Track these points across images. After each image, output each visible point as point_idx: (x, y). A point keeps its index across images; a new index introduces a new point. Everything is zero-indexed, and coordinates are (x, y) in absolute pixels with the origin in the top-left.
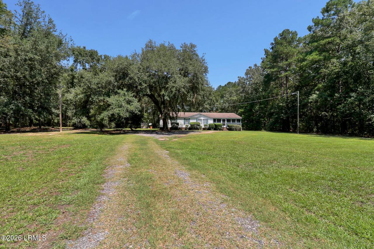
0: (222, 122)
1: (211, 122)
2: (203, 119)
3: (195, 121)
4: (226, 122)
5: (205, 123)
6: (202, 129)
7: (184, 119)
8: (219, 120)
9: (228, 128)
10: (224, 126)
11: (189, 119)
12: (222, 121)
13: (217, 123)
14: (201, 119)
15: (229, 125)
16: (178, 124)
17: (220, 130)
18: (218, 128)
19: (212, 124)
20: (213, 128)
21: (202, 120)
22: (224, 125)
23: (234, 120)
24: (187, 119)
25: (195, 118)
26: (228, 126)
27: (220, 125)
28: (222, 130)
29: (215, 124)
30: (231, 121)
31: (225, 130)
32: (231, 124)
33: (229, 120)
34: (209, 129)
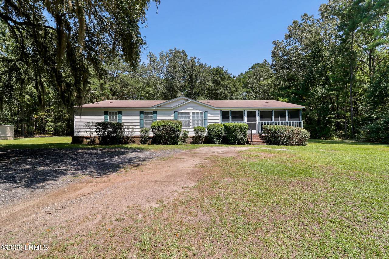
0: (245, 118)
1: (215, 119)
2: (193, 113)
3: (171, 118)
4: (258, 118)
5: (200, 123)
6: (190, 140)
7: (141, 113)
8: (238, 115)
9: (263, 135)
10: (254, 131)
11: (155, 113)
12: (248, 117)
13: (231, 123)
14: (188, 113)
15: (268, 126)
16: (119, 126)
17: (241, 142)
18: (236, 137)
19: (218, 126)
20: (218, 137)
21: (191, 114)
22: (253, 127)
23: (280, 114)
24: (148, 113)
25: (171, 109)
26: (266, 131)
27: (240, 127)
28: (248, 142)
29: (225, 126)
30: (273, 117)
31: (257, 143)
32: (273, 124)
33: (265, 114)
34: (209, 140)
